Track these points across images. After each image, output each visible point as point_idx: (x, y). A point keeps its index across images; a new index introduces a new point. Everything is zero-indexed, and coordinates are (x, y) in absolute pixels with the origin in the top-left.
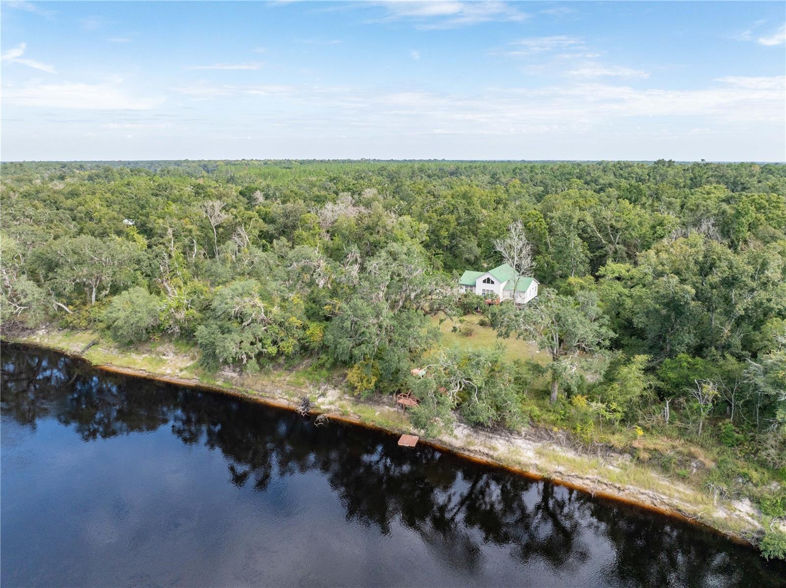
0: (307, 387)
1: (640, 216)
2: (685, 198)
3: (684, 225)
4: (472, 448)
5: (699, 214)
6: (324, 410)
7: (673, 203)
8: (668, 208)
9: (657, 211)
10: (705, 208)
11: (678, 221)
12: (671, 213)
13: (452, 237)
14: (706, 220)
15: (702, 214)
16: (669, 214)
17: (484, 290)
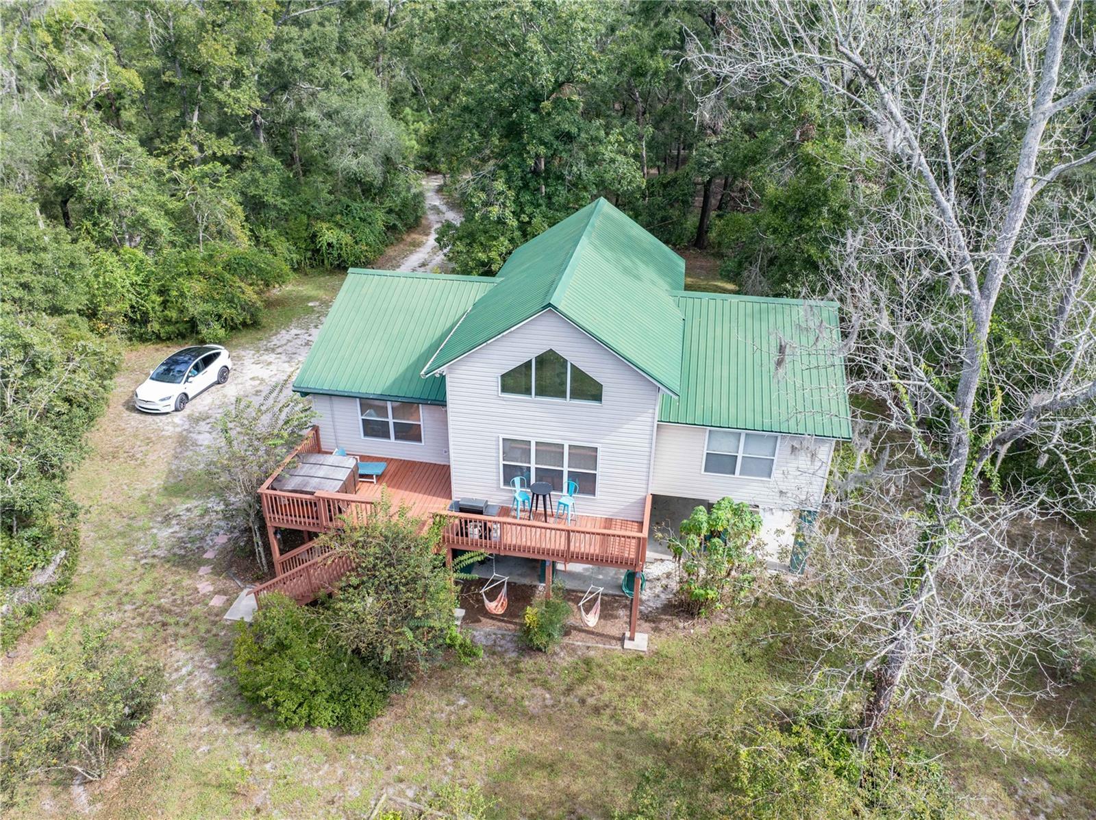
17: (514, 447)
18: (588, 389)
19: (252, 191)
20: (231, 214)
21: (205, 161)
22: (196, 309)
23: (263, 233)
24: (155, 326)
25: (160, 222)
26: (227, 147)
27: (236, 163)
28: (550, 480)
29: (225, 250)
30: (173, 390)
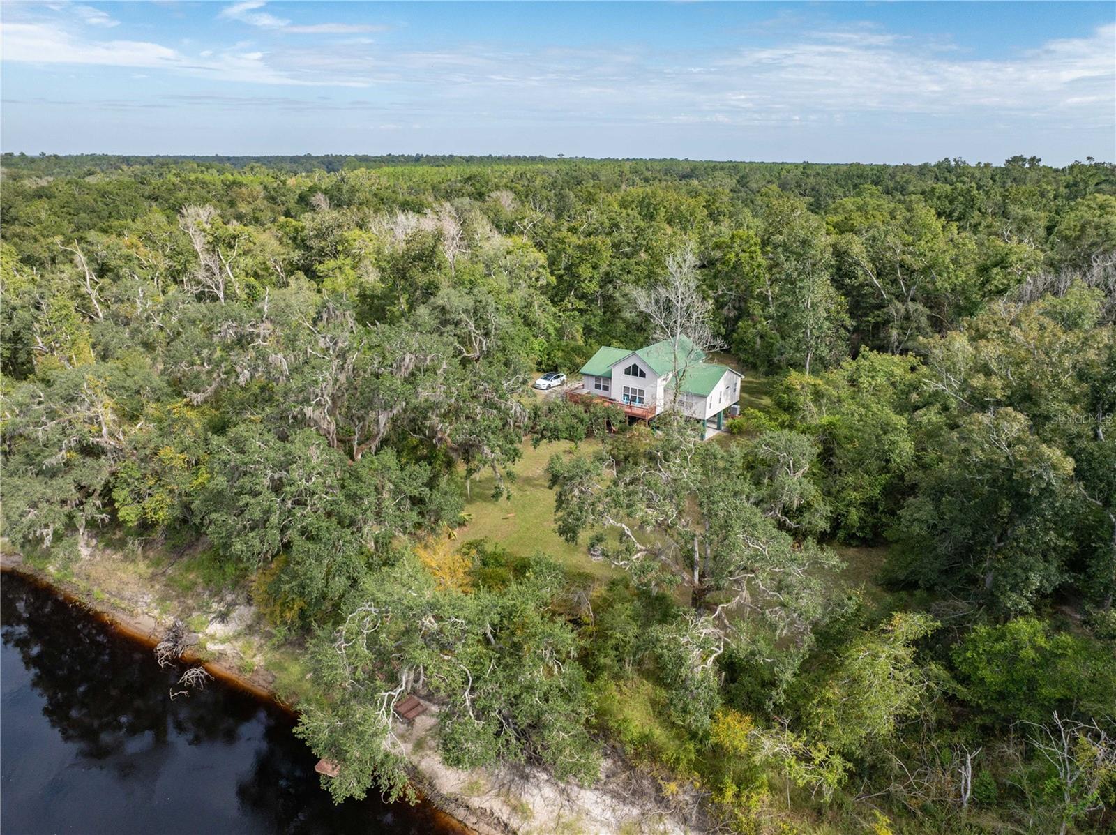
0: (198, 595)
1: (956, 246)
2: (1057, 212)
3: (1051, 265)
4: (475, 802)
5: (1086, 242)
6: (212, 654)
7: (1031, 220)
8: (1020, 230)
9: (996, 234)
10: (1101, 231)
11: (1042, 256)
12: (1026, 241)
13: (608, 279)
14: (1101, 257)
15: (1094, 244)
16: (1021, 241)
17: (626, 389)
18: (643, 375)
19: (588, 323)
20: (578, 331)
21: (574, 310)
22: (558, 361)
23: (590, 341)
24: (543, 366)
25: (552, 331)
26: (582, 305)
27: (582, 312)
28: (633, 399)
29: (573, 343)
30: (547, 383)
